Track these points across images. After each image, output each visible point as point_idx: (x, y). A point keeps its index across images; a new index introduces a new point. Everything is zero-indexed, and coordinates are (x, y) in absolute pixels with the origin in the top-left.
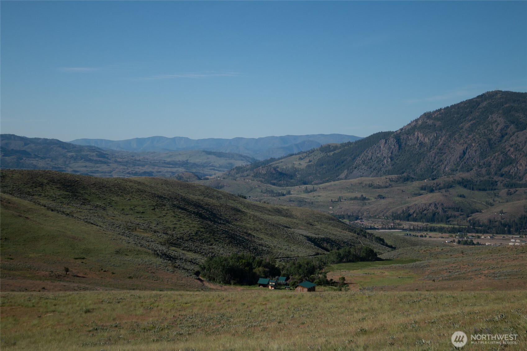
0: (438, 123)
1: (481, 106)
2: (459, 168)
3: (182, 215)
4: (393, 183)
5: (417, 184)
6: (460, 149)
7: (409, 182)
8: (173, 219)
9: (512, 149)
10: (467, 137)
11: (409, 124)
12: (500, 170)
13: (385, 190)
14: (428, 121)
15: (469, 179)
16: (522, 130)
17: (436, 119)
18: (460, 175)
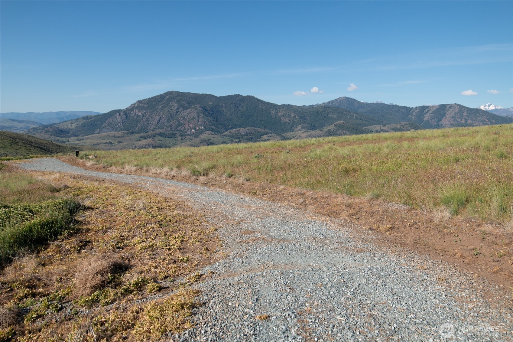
0: (146, 106)
1: (166, 98)
2: (157, 128)
3: (31, 148)
4: (125, 135)
5: (138, 135)
6: (157, 118)
7: (133, 135)
8: (26, 151)
9: (182, 119)
10: (160, 113)
11: (131, 106)
12: (177, 128)
13: (122, 138)
14: (140, 104)
15: (163, 132)
16: (185, 110)
17: (144, 103)
18: (158, 131)
